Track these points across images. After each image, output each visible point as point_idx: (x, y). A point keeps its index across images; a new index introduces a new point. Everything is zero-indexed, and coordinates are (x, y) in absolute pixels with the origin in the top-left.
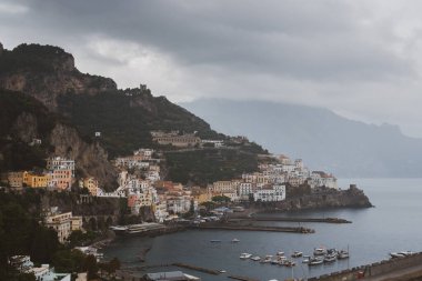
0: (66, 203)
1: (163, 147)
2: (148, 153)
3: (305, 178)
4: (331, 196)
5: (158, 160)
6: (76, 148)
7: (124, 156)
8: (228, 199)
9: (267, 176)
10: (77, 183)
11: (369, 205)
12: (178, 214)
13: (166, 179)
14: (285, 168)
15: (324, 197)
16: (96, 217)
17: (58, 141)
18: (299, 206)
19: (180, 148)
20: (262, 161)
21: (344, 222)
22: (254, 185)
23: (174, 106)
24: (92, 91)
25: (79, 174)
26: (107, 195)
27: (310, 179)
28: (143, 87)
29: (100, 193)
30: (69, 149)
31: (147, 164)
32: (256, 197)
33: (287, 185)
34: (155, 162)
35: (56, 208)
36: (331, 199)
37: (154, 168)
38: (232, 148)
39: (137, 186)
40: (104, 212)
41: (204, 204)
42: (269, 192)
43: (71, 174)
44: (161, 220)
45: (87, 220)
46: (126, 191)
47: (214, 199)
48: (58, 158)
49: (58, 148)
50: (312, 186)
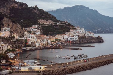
0: (7, 41)
1: (41, 25)
2: (37, 26)
3: (84, 34)
4: (92, 39)
5: (40, 28)
6: (11, 25)
7: (29, 27)
8: (60, 40)
9: (72, 33)
10: (11, 35)
11: (103, 42)
12: (44, 44)
13: (42, 34)
14: (78, 31)
15: (90, 39)
16: (17, 45)
17: (5, 23)
18: (82, 42)
19: (46, 25)
20: (71, 29)
21: (93, 46)
22: (68, 36)
23: (45, 12)
24: (20, 7)
25: (12, 32)
26: (21, 39)
27: (86, 34)
28: (36, 6)
29: (18, 38)
30: (9, 25)
31: (36, 30)
32: (69, 39)
33: (78, 36)
34: (38, 29)
35: (3, 42)
36: (92, 40)
37: (38, 31)
38: (62, 25)
39: (30, 36)
40: (20, 44)
41: (52, 41)
42: (73, 38)
43: (9, 32)
44: (38, 46)
45: (14, 46)
46: (27, 37)
47: (56, 40)
48: (5, 28)
49: (5, 25)
50: (86, 36)
